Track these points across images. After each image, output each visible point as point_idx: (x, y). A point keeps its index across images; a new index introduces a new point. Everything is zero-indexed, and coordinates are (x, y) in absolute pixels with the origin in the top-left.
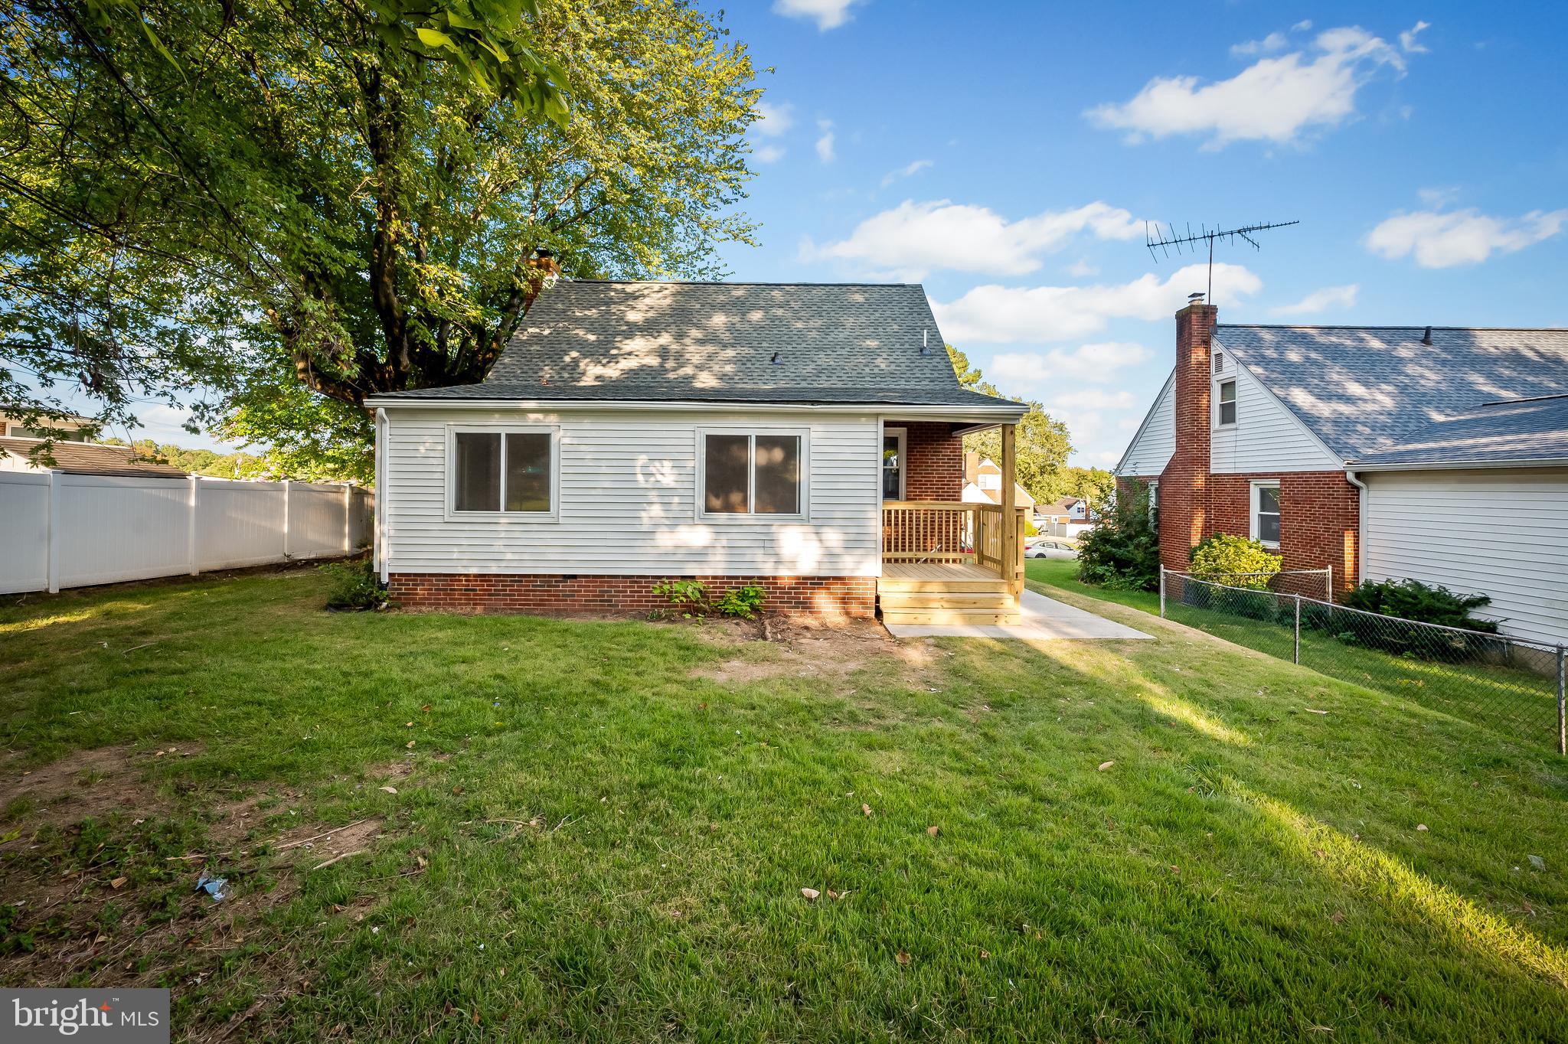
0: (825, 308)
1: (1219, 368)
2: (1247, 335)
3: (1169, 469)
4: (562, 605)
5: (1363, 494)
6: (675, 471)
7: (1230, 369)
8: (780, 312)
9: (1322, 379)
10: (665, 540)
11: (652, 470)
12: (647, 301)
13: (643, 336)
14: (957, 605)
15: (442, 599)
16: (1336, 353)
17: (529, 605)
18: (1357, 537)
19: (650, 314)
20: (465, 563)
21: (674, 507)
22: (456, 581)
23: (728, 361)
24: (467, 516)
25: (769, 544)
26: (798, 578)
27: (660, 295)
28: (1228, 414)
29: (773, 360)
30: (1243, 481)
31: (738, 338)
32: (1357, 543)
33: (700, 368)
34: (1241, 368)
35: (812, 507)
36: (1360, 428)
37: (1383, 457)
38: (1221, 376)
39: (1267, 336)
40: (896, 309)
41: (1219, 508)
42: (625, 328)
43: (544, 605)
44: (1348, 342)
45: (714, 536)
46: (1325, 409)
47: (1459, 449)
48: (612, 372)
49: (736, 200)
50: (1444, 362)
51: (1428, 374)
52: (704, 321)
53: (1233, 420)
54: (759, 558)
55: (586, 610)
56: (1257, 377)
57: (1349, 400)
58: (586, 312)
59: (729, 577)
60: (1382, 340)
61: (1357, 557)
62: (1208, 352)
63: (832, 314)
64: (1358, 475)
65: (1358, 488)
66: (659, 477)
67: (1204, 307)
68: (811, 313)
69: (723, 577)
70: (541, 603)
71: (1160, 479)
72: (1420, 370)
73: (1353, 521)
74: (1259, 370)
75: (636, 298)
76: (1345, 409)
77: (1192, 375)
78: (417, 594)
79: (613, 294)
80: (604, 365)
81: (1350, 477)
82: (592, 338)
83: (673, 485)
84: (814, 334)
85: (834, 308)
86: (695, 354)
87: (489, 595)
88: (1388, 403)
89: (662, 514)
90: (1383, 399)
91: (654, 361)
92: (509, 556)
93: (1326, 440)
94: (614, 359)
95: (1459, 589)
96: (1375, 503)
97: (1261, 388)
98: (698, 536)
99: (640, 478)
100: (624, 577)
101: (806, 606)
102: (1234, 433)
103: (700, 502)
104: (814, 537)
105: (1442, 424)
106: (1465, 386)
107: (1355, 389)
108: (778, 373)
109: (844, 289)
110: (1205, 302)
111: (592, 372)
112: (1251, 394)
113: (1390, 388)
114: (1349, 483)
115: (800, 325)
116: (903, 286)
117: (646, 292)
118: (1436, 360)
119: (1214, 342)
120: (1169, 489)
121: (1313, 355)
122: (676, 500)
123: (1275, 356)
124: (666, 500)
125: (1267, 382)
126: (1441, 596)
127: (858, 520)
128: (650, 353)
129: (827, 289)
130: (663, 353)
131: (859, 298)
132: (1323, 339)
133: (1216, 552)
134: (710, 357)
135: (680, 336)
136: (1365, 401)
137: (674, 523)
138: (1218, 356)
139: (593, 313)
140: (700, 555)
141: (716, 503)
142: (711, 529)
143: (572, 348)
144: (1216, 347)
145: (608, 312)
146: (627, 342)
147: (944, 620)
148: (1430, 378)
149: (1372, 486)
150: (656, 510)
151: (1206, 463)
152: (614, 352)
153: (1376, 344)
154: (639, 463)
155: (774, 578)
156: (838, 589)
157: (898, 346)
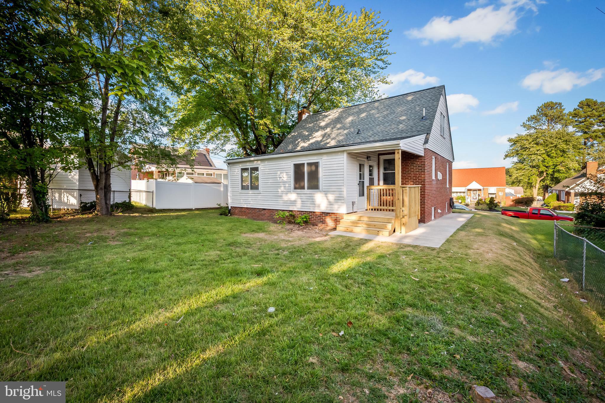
0: (391, 106)
4: (263, 217)
6: (286, 176)
8: (372, 112)
10: (285, 198)
11: (281, 176)
14: (368, 226)
17: (256, 217)
19: (328, 122)
21: (286, 188)
24: (243, 191)
25: (312, 200)
26: (320, 213)
27: (335, 114)
29: (358, 132)
31: (351, 126)
35: (323, 187)
42: (318, 128)
45: (297, 197)
48: (306, 145)
52: (343, 121)
54: (310, 205)
63: (393, 108)
66: (283, 178)
69: (300, 211)
75: (327, 117)
80: (305, 143)
83: (286, 181)
84: (380, 119)
85: (396, 105)
87: (248, 213)
89: (284, 190)
94: (309, 140)
98: (293, 196)
99: (279, 179)
100: (276, 210)
101: (323, 223)
103: (293, 186)
104: (325, 197)
108: (357, 138)
111: (303, 144)
115: (376, 116)
122: (287, 185)
124: (285, 185)
127: (339, 192)
131: (410, 98)
135: (332, 129)
137: (288, 192)
139: (312, 125)
140: (294, 202)
141: (297, 186)
142: (296, 195)
145: (316, 124)
150: (282, 189)
154: (278, 174)
155: (314, 212)
156: (333, 217)
157: (413, 118)
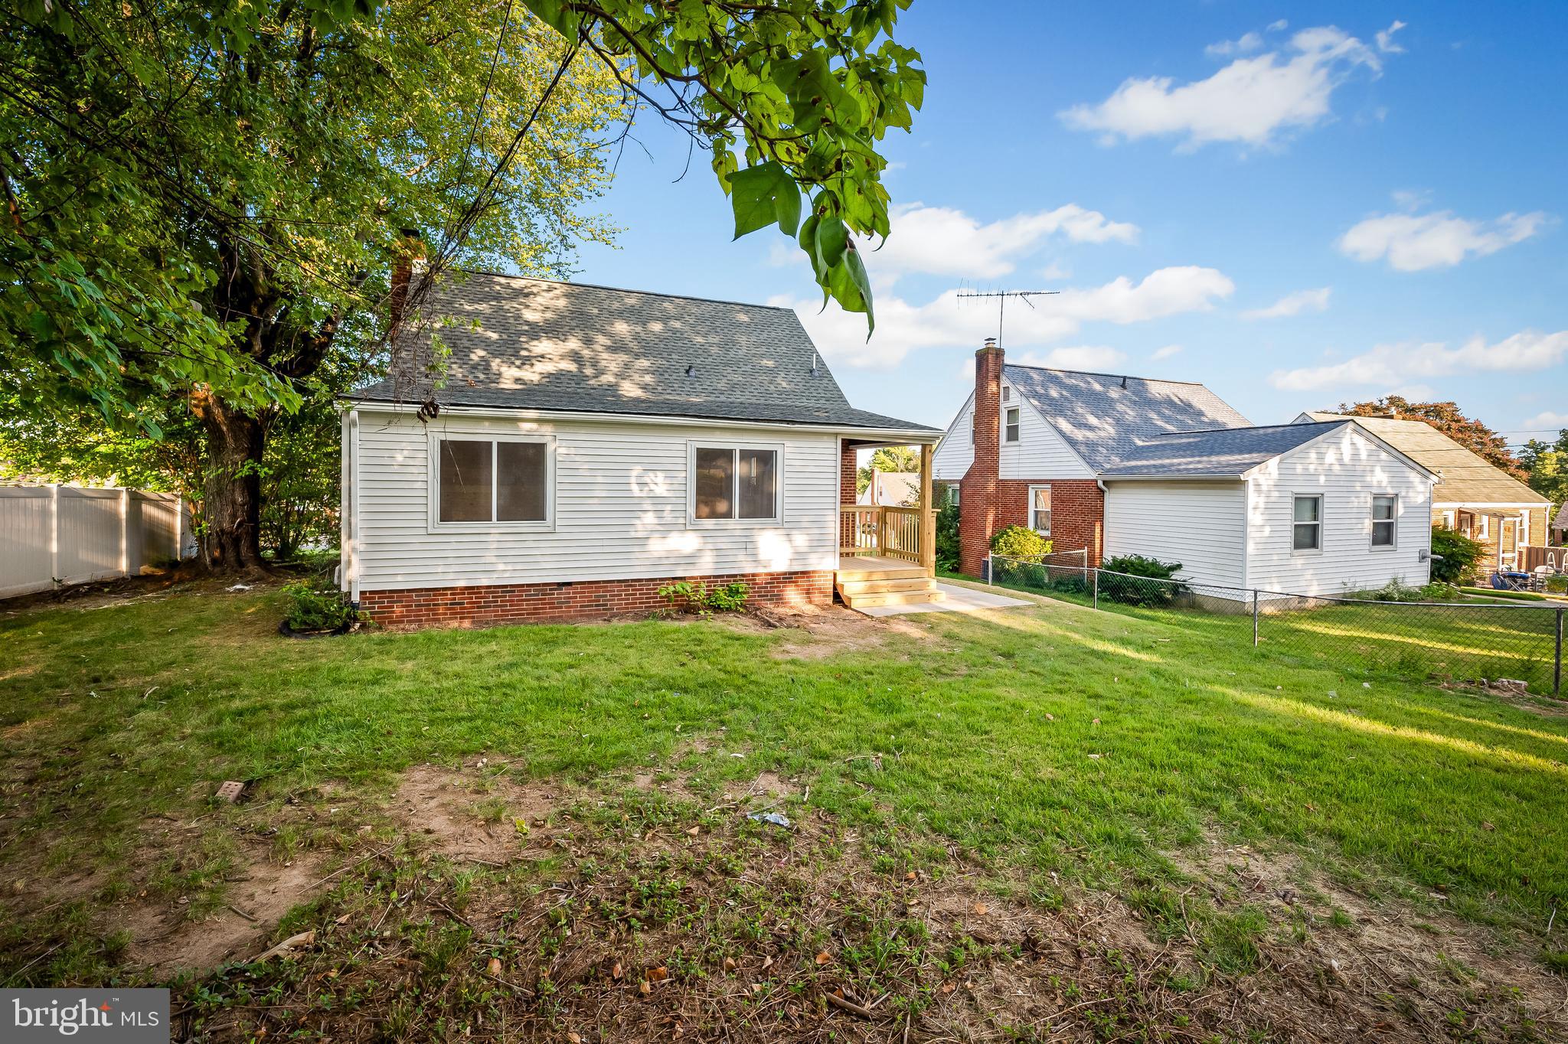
0: (718, 324)
1: (1007, 398)
2: (1023, 374)
3: (968, 475)
4: (557, 613)
5: (1106, 495)
6: (668, 481)
7: (1015, 400)
8: (677, 325)
9: (1073, 411)
10: (657, 547)
11: (647, 480)
12: (539, 299)
13: (549, 338)
14: (898, 589)
15: (423, 615)
16: (1075, 391)
17: (523, 614)
18: (1102, 526)
19: (549, 315)
20: (451, 576)
21: (665, 514)
22: (440, 595)
23: (646, 371)
24: (452, 527)
25: (748, 546)
26: (771, 574)
27: (551, 294)
28: (1013, 433)
29: (687, 372)
30: (1023, 485)
31: (646, 348)
32: (1102, 530)
33: (622, 376)
34: (1024, 399)
35: (786, 513)
36: (1100, 449)
37: (1119, 470)
38: (1008, 405)
39: (1035, 375)
40: (779, 331)
41: (1005, 505)
42: (526, 328)
43: (539, 614)
44: (1082, 384)
45: (701, 540)
46: (1079, 435)
47: (1163, 466)
48: (532, 375)
49: (590, 197)
50: (1135, 403)
51: (1129, 411)
52: (607, 327)
53: (1016, 439)
54: (741, 558)
55: (581, 616)
56: (1035, 407)
57: (1091, 428)
58: (476, 306)
59: (715, 577)
60: (1101, 384)
61: (1102, 540)
62: (998, 385)
63: (726, 331)
64: (1104, 482)
65: (1103, 492)
66: (653, 487)
67: (996, 349)
68: (707, 329)
69: (709, 577)
70: (535, 612)
71: (961, 482)
72: (1124, 408)
73: (1100, 515)
74: (1036, 403)
75: (527, 295)
76: (1090, 434)
77: (989, 402)
78: (393, 612)
79: (498, 288)
80: (518, 367)
81: (1100, 484)
82: (494, 336)
83: (666, 494)
84: (714, 350)
85: (726, 325)
86: (612, 363)
87: (478, 607)
88: (1112, 431)
89: (656, 521)
90: (1107, 429)
91: (570, 366)
92: (501, 567)
93: (1084, 457)
94: (527, 361)
95: (1165, 561)
96: (1116, 504)
97: (1039, 416)
98: (686, 542)
99: (635, 488)
100: (619, 581)
101: (778, 599)
102: (1017, 448)
103: (691, 510)
104: (785, 538)
105: (1143, 447)
106: (1148, 420)
107: (1092, 420)
108: (696, 386)
109: (729, 307)
110: (997, 346)
111: (509, 376)
112: (1030, 418)
113: (1110, 420)
114: (1098, 488)
115: (700, 339)
116: (778, 309)
117: (535, 290)
118: (1130, 400)
119: (1003, 378)
120: (968, 491)
121: (1064, 393)
122: (669, 508)
123: (1043, 392)
124: (659, 508)
125: (1043, 412)
126: (1154, 564)
127: (819, 523)
128: (563, 357)
129: (714, 304)
130: (576, 357)
131: (743, 318)
132: (1068, 381)
133: (1012, 540)
134: (627, 366)
135: (588, 342)
136: (1099, 429)
137: (665, 530)
138: (1006, 389)
139: (483, 307)
141: (705, 510)
142: (699, 534)
143: (476, 346)
144: (1005, 382)
145: (501, 308)
146: (535, 343)
147: (893, 602)
148: (1131, 415)
149: (1113, 490)
150: (650, 518)
151: (995, 471)
152: (524, 353)
153: (1097, 387)
154: (634, 473)
155: (753, 575)
156: (803, 582)
157: (790, 366)
